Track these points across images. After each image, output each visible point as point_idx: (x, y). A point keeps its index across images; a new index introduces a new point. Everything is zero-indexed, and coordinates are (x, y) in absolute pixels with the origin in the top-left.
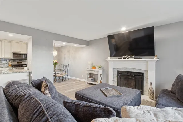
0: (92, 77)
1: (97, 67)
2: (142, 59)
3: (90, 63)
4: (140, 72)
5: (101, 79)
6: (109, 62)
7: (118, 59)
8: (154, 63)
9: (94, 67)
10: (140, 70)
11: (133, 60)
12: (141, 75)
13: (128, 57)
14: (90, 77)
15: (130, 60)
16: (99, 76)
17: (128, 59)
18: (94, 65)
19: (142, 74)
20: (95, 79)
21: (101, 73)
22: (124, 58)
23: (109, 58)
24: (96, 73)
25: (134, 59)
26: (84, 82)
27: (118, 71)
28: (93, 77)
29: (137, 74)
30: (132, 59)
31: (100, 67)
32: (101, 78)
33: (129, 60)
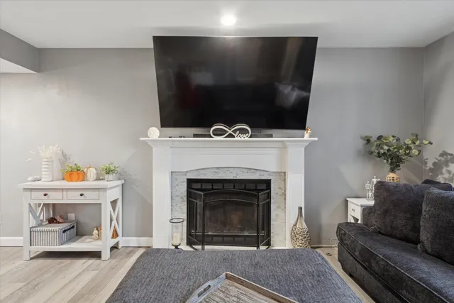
0: (65, 220)
1: (92, 173)
2: (271, 136)
3: (50, 151)
4: (263, 178)
5: (114, 222)
6: (154, 149)
7: (195, 136)
8: (301, 151)
9: (76, 173)
10: (262, 173)
11: (247, 139)
12: (264, 186)
13: (230, 132)
14: (52, 221)
15: (239, 139)
16: (107, 210)
17: (231, 136)
18: (76, 160)
19: (268, 182)
20: (77, 223)
21: (115, 194)
22: (219, 133)
23: (155, 132)
24: (90, 198)
25: (251, 137)
26: (17, 250)
27: (190, 182)
28: (72, 216)
29: (252, 186)
30: (245, 138)
31: (109, 171)
32: (114, 218)
33: (236, 139)
